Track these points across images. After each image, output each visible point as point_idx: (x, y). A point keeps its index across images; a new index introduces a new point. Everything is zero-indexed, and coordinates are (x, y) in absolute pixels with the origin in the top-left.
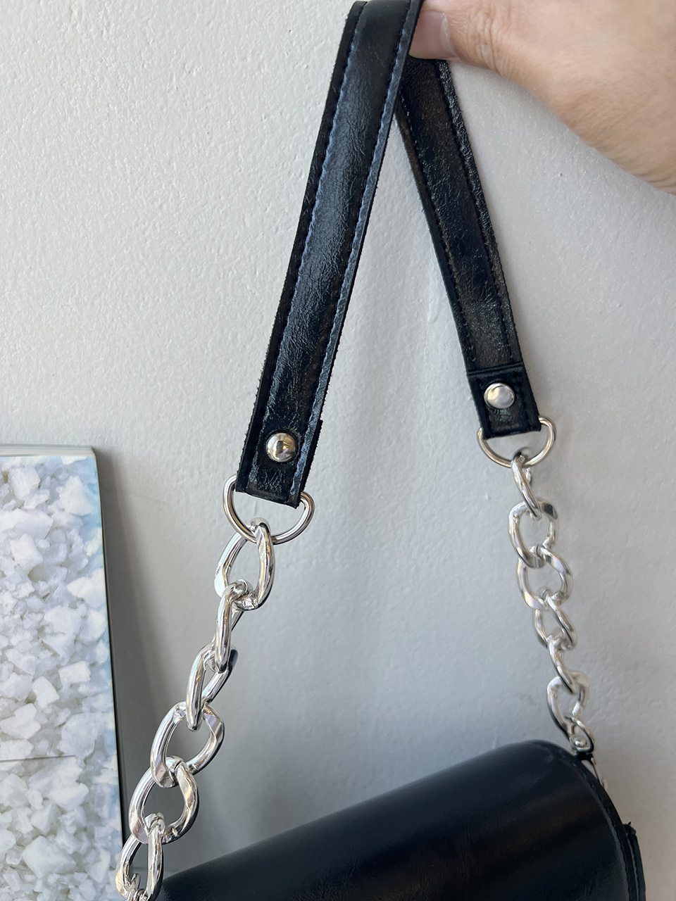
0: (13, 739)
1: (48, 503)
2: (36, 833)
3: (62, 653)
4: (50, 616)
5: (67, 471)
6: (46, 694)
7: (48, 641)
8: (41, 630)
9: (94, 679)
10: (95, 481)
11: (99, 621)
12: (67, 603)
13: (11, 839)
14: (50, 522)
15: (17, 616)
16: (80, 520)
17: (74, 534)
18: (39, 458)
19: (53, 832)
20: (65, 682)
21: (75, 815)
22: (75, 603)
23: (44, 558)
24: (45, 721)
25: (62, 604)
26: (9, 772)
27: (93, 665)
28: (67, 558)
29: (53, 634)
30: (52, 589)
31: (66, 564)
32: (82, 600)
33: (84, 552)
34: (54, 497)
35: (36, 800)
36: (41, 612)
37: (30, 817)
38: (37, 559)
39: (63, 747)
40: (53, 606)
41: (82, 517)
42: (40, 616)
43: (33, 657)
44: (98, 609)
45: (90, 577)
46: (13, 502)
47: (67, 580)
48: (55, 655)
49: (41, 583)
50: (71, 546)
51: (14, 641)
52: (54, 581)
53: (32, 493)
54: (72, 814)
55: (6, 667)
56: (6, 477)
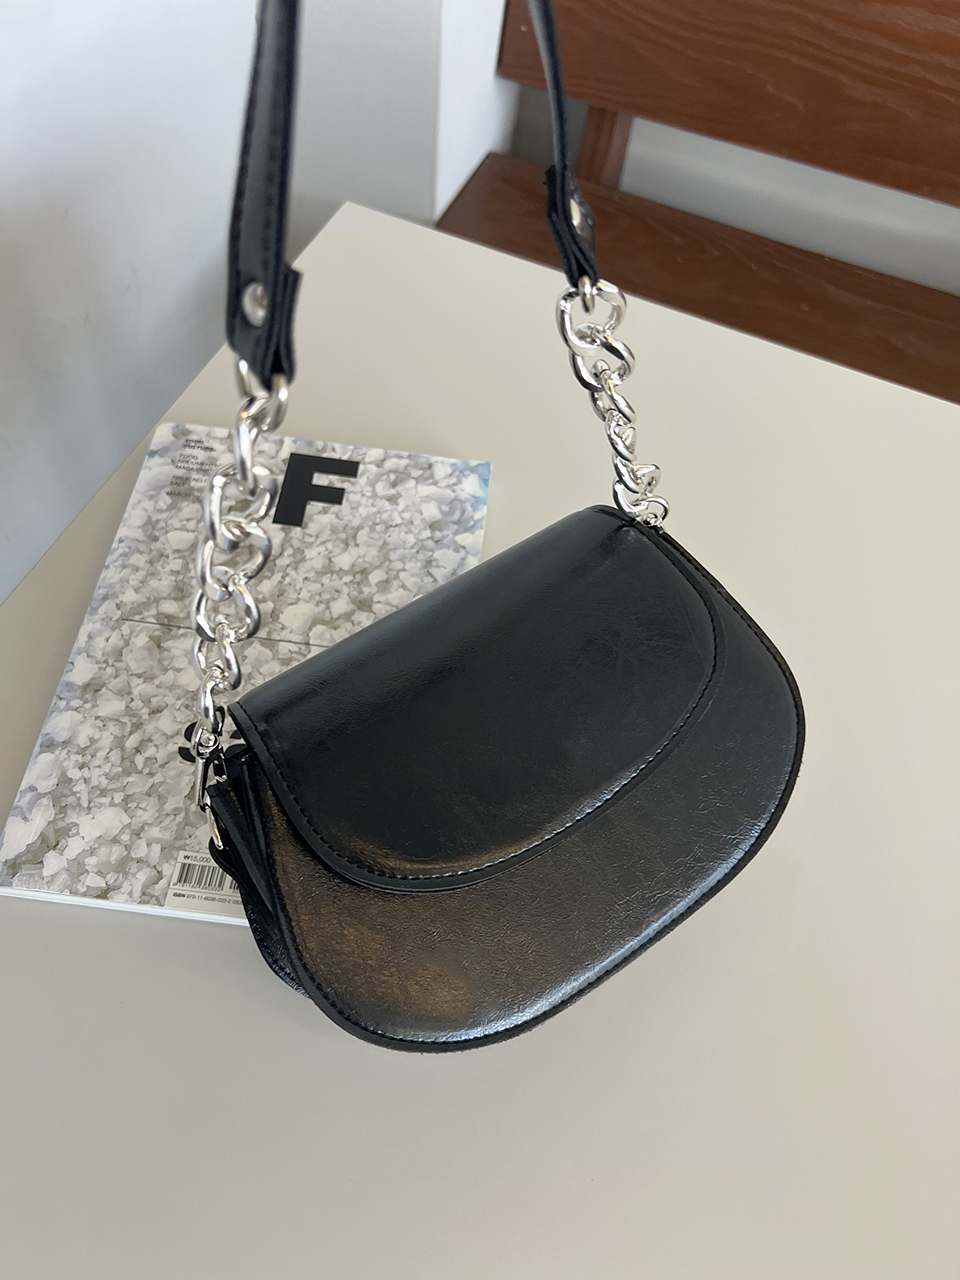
1: (454, 484)
3: (441, 581)
4: (438, 554)
5: (472, 470)
7: (433, 571)
8: (429, 562)
12: (452, 547)
14: (453, 495)
15: (414, 550)
16: (473, 499)
17: (468, 505)
18: (453, 461)
22: (458, 548)
23: (443, 517)
25: (448, 548)
28: (459, 520)
29: (437, 567)
30: (444, 537)
31: (458, 522)
32: (464, 548)
33: (472, 517)
34: (459, 482)
36: (432, 551)
38: (439, 516)
40: (442, 548)
41: (475, 497)
42: (430, 553)
43: (419, 580)
44: (475, 555)
45: (473, 533)
46: (431, 481)
47: (456, 533)
48: (436, 581)
49: (438, 533)
50: (464, 512)
51: (407, 566)
52: (446, 532)
53: (445, 478)
55: (396, 583)
56: (430, 466)
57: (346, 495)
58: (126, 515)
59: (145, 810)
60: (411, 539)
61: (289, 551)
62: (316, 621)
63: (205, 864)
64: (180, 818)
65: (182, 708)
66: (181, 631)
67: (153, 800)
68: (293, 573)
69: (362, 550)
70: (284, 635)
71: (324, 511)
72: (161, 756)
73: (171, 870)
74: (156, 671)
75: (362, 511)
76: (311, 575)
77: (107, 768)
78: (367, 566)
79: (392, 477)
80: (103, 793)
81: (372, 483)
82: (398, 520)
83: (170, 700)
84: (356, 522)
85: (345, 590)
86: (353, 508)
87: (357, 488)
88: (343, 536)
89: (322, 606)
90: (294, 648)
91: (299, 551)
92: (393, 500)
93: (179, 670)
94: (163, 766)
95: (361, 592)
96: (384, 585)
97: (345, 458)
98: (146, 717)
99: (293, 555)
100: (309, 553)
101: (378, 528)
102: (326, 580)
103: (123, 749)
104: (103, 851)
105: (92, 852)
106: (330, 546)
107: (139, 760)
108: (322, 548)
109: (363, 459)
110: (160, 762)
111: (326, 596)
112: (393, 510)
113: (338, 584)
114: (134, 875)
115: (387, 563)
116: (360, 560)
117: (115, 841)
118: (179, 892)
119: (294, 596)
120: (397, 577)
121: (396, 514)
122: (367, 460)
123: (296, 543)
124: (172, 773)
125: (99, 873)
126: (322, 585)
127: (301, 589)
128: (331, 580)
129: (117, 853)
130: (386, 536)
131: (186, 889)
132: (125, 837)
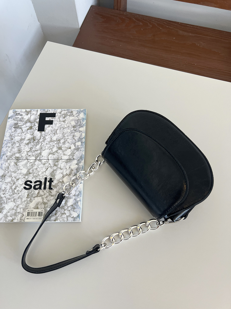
0: (66, 155)
2: (67, 175)
3: (77, 140)
4: (76, 134)
5: (81, 111)
6: (73, 147)
8: (74, 136)
9: (82, 145)
11: (84, 135)
13: (62, 175)
14: (78, 119)
15: (70, 133)
17: (81, 120)
18: (77, 110)
19: (70, 175)
20: (76, 145)
21: (75, 171)
22: (80, 131)
24: (72, 152)
26: (64, 162)
27: (82, 142)
28: (80, 124)
29: (76, 137)
32: (81, 131)
33: (83, 124)
34: (79, 115)
35: (68, 167)
36: (74, 133)
37: (66, 171)
38: (75, 124)
39: (74, 157)
40: (76, 132)
41: (83, 118)
43: (72, 141)
44: (84, 133)
45: (83, 127)
46: (72, 115)
47: (79, 128)
48: (76, 140)
49: (75, 128)
50: (81, 122)
51: (69, 138)
52: (77, 128)
53: (76, 114)
54: (74, 171)
55: (67, 142)
56: (72, 112)
57: (53, 121)
58: (5, 134)
59: (18, 201)
60: (69, 131)
61: (42, 138)
62: (50, 154)
63: (32, 211)
64: (26, 202)
65: (23, 178)
66: (21, 160)
67: (20, 199)
68: (43, 143)
69: (58, 135)
70: (43, 158)
71: (49, 127)
72: (20, 190)
73: (25, 214)
74: (17, 170)
75: (58, 125)
76: (47, 143)
77: (9, 194)
78: (60, 139)
79: (64, 116)
80: (9, 199)
81: (59, 118)
82: (66, 127)
83: (20, 176)
84: (56, 128)
85: (55, 145)
86: (55, 125)
87: (56, 120)
88: (54, 132)
89: (51, 150)
90: (45, 161)
91: (44, 137)
92: (64, 121)
93: (21, 169)
94: (21, 191)
95: (59, 145)
96: (64, 143)
97: (52, 112)
98: (16, 181)
99: (43, 139)
100: (46, 138)
101: (61, 129)
102: (51, 143)
103: (12, 189)
104: (11, 211)
105: (9, 212)
106: (51, 135)
107: (16, 191)
108: (49, 136)
109: (56, 112)
110: (20, 191)
111: (51, 147)
112: (64, 124)
113: (54, 144)
114: (18, 216)
115: (64, 137)
116: (58, 137)
117: (13, 209)
118: (27, 218)
119: (44, 148)
120: (67, 141)
121: (65, 125)
122: (57, 112)
123: (43, 136)
124: (23, 193)
125: (11, 216)
126: (50, 145)
127: (45, 146)
128: (52, 143)
129: (14, 212)
130: (63, 131)
131: (29, 217)
132: (15, 208)
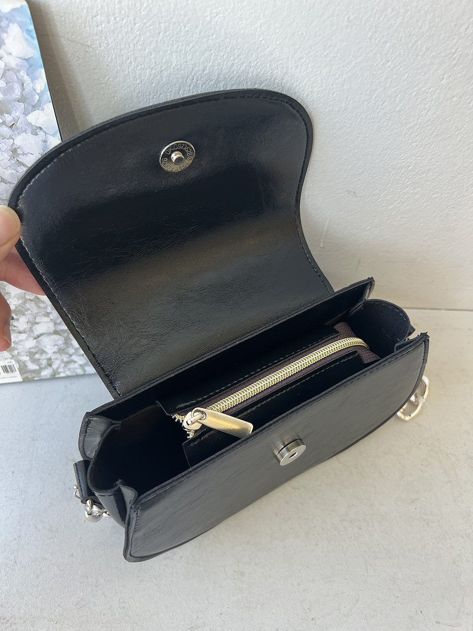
4: (19, 141)
5: (7, 19)
7: (22, 159)
8: (14, 151)
10: (32, 27)
12: (29, 131)
16: (25, 63)
17: (23, 73)
22: (36, 130)
23: (3, 95)
25: (25, 131)
28: (22, 95)
29: (24, 154)
30: (16, 120)
31: (22, 99)
32: (41, 128)
33: (35, 90)
36: (10, 138)
40: (19, 133)
41: (27, 60)
42: (11, 141)
43: (13, 171)
44: (54, 135)
45: (43, 110)
47: (26, 113)
49: (7, 115)
50: (23, 85)
52: (17, 113)
